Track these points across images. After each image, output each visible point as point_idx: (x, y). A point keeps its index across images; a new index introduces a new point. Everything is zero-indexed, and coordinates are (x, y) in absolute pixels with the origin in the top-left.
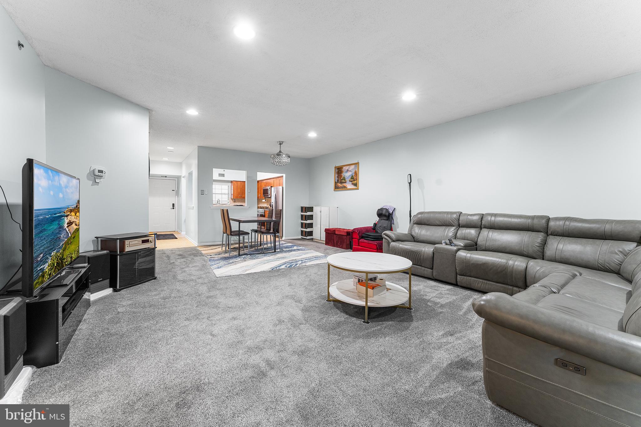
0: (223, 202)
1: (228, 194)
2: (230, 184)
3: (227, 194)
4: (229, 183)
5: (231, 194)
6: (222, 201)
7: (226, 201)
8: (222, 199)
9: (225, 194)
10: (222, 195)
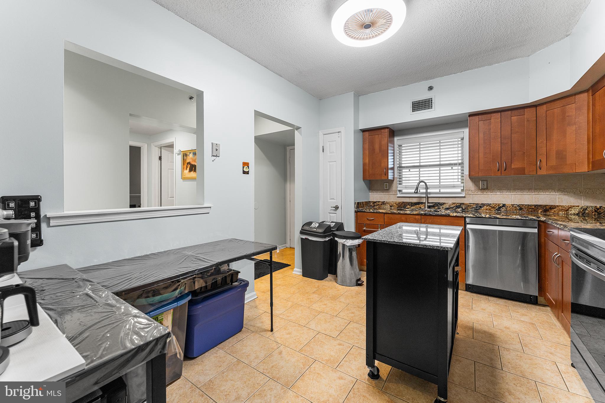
2: (466, 131)
7: (455, 187)
8: (440, 181)
9: (452, 166)
10: (440, 170)
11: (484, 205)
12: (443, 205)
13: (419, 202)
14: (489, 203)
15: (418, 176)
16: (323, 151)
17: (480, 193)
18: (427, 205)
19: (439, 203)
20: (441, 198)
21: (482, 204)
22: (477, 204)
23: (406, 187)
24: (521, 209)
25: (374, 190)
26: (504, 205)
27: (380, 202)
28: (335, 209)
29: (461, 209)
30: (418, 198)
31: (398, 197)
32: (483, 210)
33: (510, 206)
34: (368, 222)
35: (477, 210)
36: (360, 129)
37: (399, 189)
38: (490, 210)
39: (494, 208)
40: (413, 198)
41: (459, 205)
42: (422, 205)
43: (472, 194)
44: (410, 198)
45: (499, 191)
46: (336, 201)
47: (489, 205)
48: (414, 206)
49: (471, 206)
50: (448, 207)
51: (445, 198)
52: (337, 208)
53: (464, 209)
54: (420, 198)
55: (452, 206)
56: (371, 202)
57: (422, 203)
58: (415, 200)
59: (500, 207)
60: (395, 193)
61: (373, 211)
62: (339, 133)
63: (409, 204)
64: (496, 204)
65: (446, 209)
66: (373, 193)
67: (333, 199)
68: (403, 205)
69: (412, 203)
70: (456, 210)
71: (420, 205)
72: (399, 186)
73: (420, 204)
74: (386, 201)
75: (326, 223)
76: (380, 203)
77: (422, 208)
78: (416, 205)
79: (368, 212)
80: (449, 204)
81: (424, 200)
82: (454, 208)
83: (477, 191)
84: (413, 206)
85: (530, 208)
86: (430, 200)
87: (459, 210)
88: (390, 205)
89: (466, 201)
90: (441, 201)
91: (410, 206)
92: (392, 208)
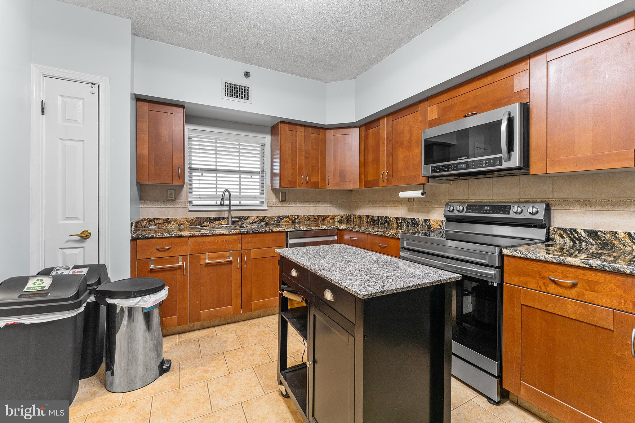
0: (243, 202)
1: (263, 172)
2: (269, 137)
3: (258, 173)
4: (265, 132)
5: (273, 175)
6: (240, 198)
7: (255, 198)
8: (240, 191)
9: (252, 174)
10: (240, 177)
11: (283, 217)
12: (247, 219)
13: (220, 217)
14: (288, 215)
15: (215, 182)
16: (43, 112)
17: (279, 205)
18: (232, 220)
19: (243, 217)
20: (244, 211)
21: (282, 216)
22: (278, 217)
23: (200, 197)
24: (309, 219)
25: (149, 201)
26: (298, 217)
27: (160, 219)
28: (79, 238)
29: (264, 223)
30: (217, 212)
31: (190, 211)
32: (283, 223)
33: (302, 217)
34: (159, 255)
35: (278, 222)
36: (135, 94)
37: (189, 200)
38: (288, 222)
39: (291, 219)
40: (211, 212)
41: (262, 219)
42: (224, 221)
43: (274, 206)
44: (207, 212)
45: (294, 203)
46: (82, 222)
47: (287, 217)
48: (214, 222)
49: (273, 219)
50: (252, 221)
51: (248, 211)
52: (85, 236)
53: (267, 223)
54: (220, 212)
55: (256, 220)
56: (145, 220)
57: (223, 218)
58: (213, 215)
59: (295, 219)
60: (185, 205)
61: (169, 235)
62: (93, 86)
63: (206, 220)
64: (293, 216)
65: (251, 224)
66: (146, 206)
67: (76, 218)
68: (198, 222)
69: (210, 219)
70: (260, 224)
71: (220, 221)
72: (190, 195)
73: (221, 219)
74: (171, 217)
75: (59, 272)
76: (161, 221)
77: (224, 224)
78: (215, 221)
79: (159, 238)
80: (253, 218)
81: (226, 215)
82: (258, 222)
83: (278, 203)
84: (212, 223)
85: (315, 218)
86: (234, 214)
87: (263, 224)
88: (177, 223)
89: (269, 214)
90: (245, 214)
91: (207, 222)
92: (182, 227)
